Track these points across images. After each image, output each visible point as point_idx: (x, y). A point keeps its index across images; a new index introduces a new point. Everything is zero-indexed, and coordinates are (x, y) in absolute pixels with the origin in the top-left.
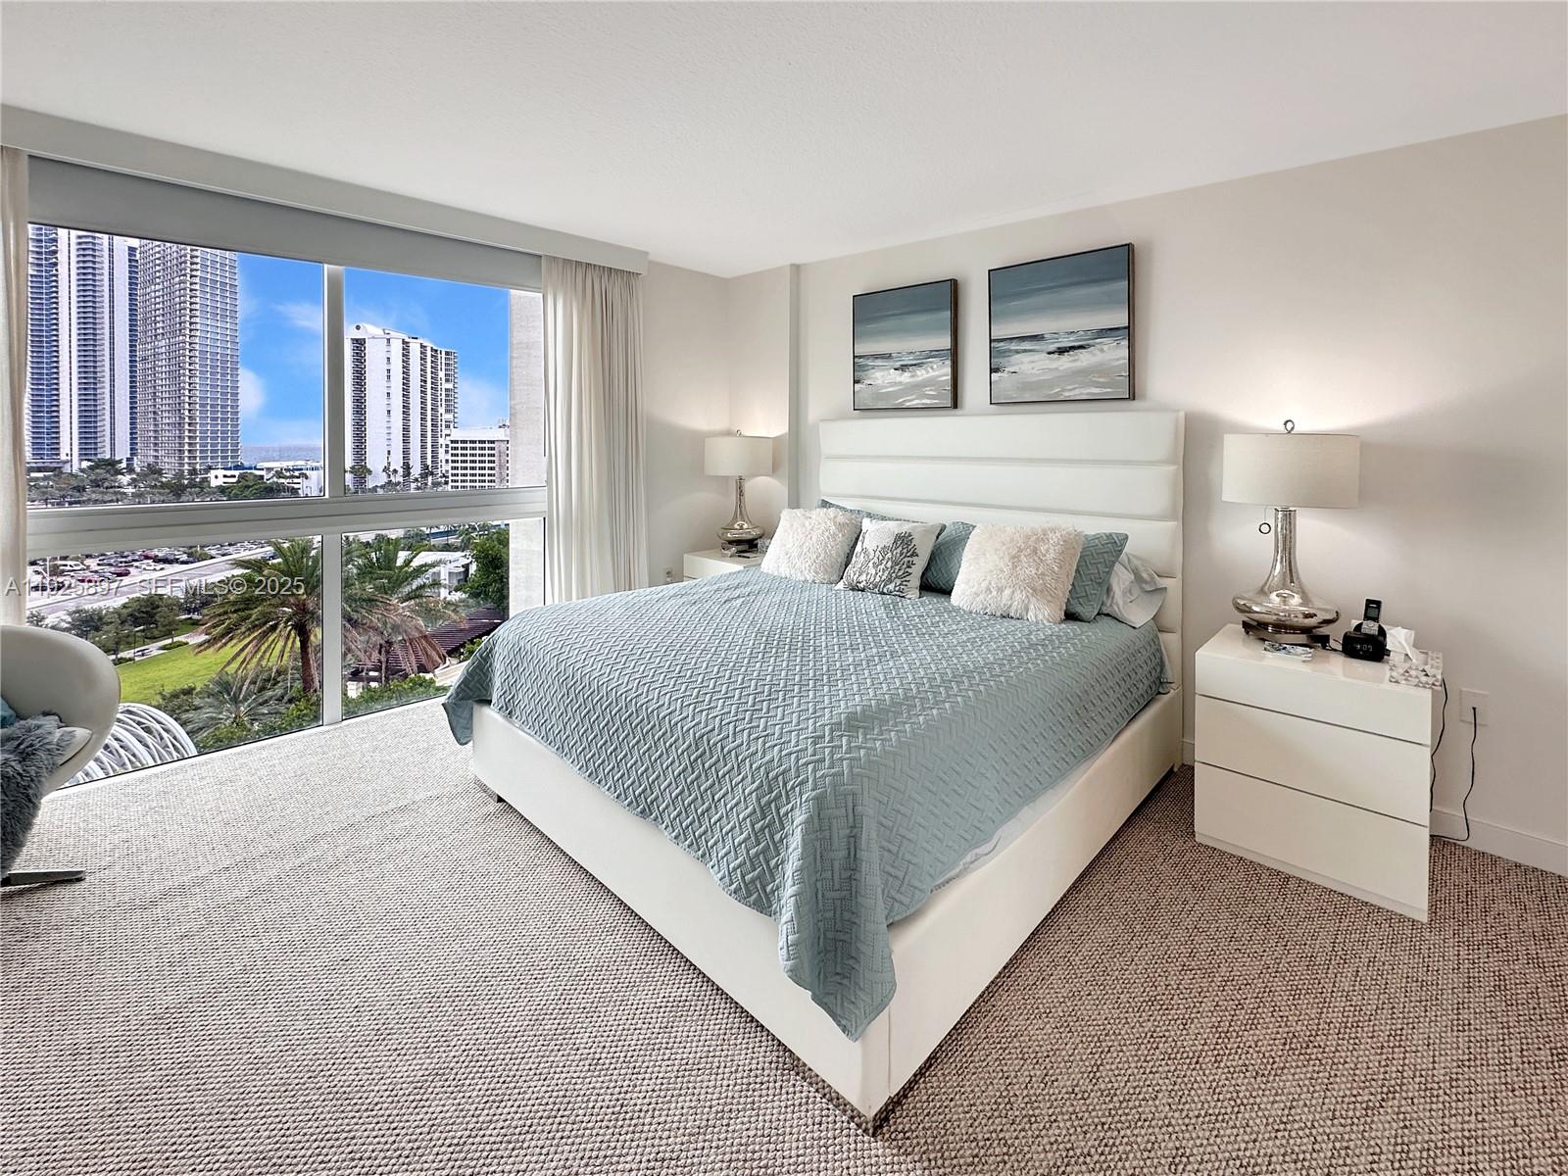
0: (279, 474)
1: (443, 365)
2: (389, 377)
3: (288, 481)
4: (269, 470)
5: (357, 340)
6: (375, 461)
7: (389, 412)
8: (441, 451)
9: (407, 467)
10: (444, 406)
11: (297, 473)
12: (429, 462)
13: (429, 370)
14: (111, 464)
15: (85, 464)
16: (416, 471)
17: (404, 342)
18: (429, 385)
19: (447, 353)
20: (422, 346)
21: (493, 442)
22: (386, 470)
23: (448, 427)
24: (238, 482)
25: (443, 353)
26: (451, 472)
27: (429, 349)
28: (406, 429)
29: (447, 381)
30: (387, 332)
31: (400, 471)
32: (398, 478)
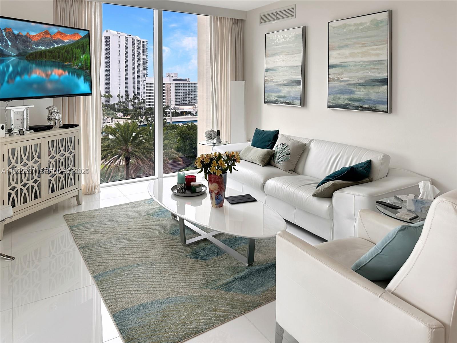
1: (142, 47)
2: (119, 53)
5: (107, 37)
6: (114, 92)
7: (119, 69)
8: (141, 88)
9: (127, 95)
10: (142, 66)
12: (136, 93)
13: (136, 50)
16: (131, 97)
17: (126, 37)
18: (136, 57)
19: (143, 42)
20: (133, 39)
22: (119, 96)
23: (144, 76)
25: (142, 42)
26: (146, 97)
27: (136, 40)
28: (127, 78)
29: (143, 55)
30: (119, 33)
31: (124, 97)
32: (123, 100)
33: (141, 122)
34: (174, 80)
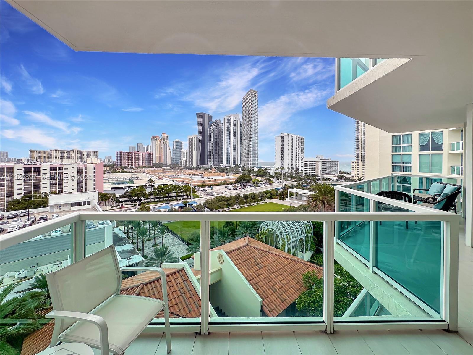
0: (266, 169)
1: (301, 141)
2: (289, 145)
3: (268, 170)
4: (264, 168)
5: (282, 137)
6: (285, 166)
7: (289, 154)
8: (300, 164)
9: (293, 168)
10: (301, 152)
11: (269, 169)
12: (297, 167)
13: (298, 143)
14: (237, 166)
15: (234, 166)
16: (295, 169)
17: (292, 136)
18: (298, 147)
19: (302, 138)
20: (296, 137)
21: (315, 162)
22: (288, 168)
23: (302, 157)
24: (259, 170)
26: (304, 169)
27: (297, 137)
28: (292, 158)
29: (302, 145)
30: (288, 134)
31: (291, 169)
32: (290, 171)
33: (303, 183)
34: (321, 159)
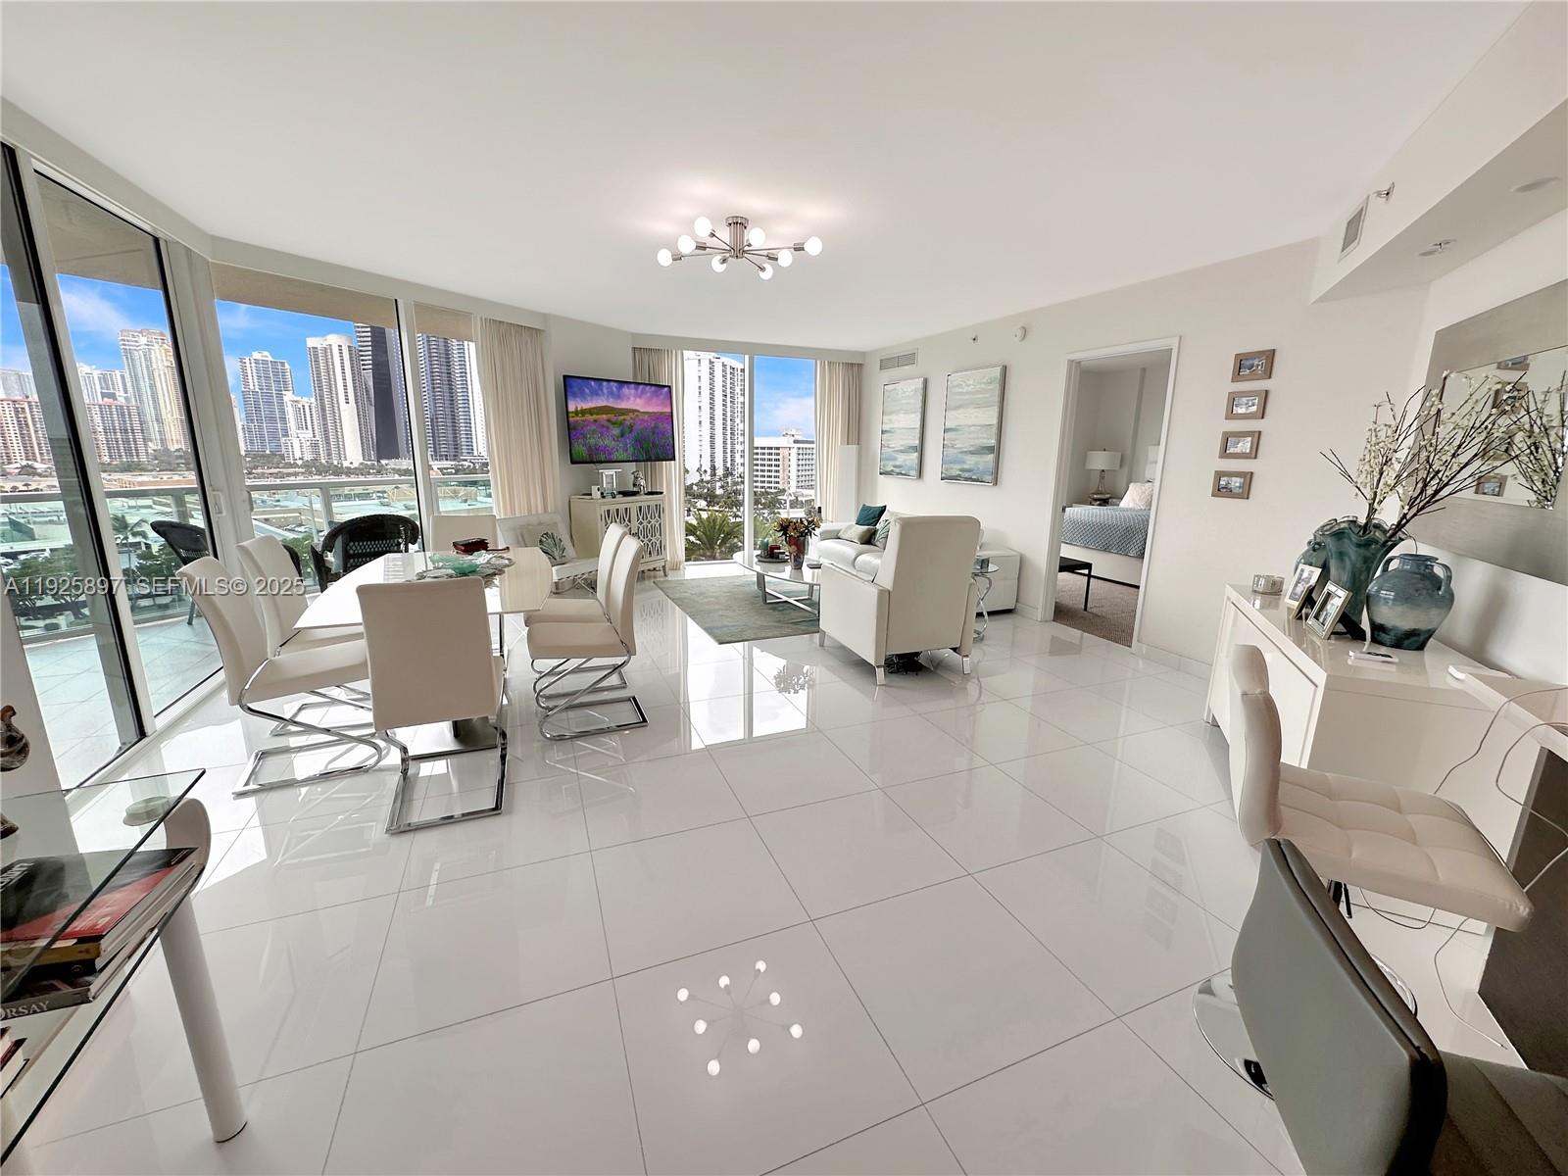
1: (739, 381)
2: (700, 393)
6: (691, 464)
7: (700, 422)
8: (738, 456)
9: (713, 468)
12: (729, 465)
13: (728, 386)
16: (720, 472)
17: (711, 362)
18: (729, 399)
20: (724, 365)
21: (778, 448)
22: (699, 470)
25: (739, 371)
27: (728, 368)
28: (712, 437)
30: (697, 354)
31: (709, 471)
32: (707, 477)
34: (796, 442)
